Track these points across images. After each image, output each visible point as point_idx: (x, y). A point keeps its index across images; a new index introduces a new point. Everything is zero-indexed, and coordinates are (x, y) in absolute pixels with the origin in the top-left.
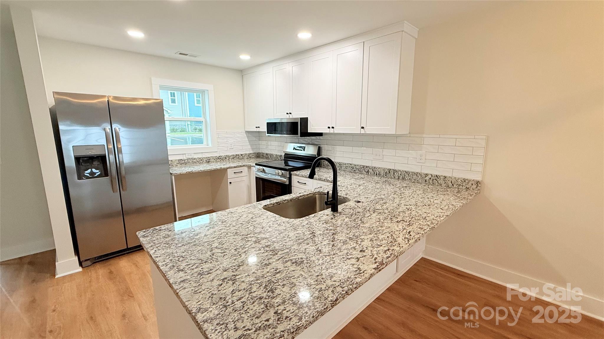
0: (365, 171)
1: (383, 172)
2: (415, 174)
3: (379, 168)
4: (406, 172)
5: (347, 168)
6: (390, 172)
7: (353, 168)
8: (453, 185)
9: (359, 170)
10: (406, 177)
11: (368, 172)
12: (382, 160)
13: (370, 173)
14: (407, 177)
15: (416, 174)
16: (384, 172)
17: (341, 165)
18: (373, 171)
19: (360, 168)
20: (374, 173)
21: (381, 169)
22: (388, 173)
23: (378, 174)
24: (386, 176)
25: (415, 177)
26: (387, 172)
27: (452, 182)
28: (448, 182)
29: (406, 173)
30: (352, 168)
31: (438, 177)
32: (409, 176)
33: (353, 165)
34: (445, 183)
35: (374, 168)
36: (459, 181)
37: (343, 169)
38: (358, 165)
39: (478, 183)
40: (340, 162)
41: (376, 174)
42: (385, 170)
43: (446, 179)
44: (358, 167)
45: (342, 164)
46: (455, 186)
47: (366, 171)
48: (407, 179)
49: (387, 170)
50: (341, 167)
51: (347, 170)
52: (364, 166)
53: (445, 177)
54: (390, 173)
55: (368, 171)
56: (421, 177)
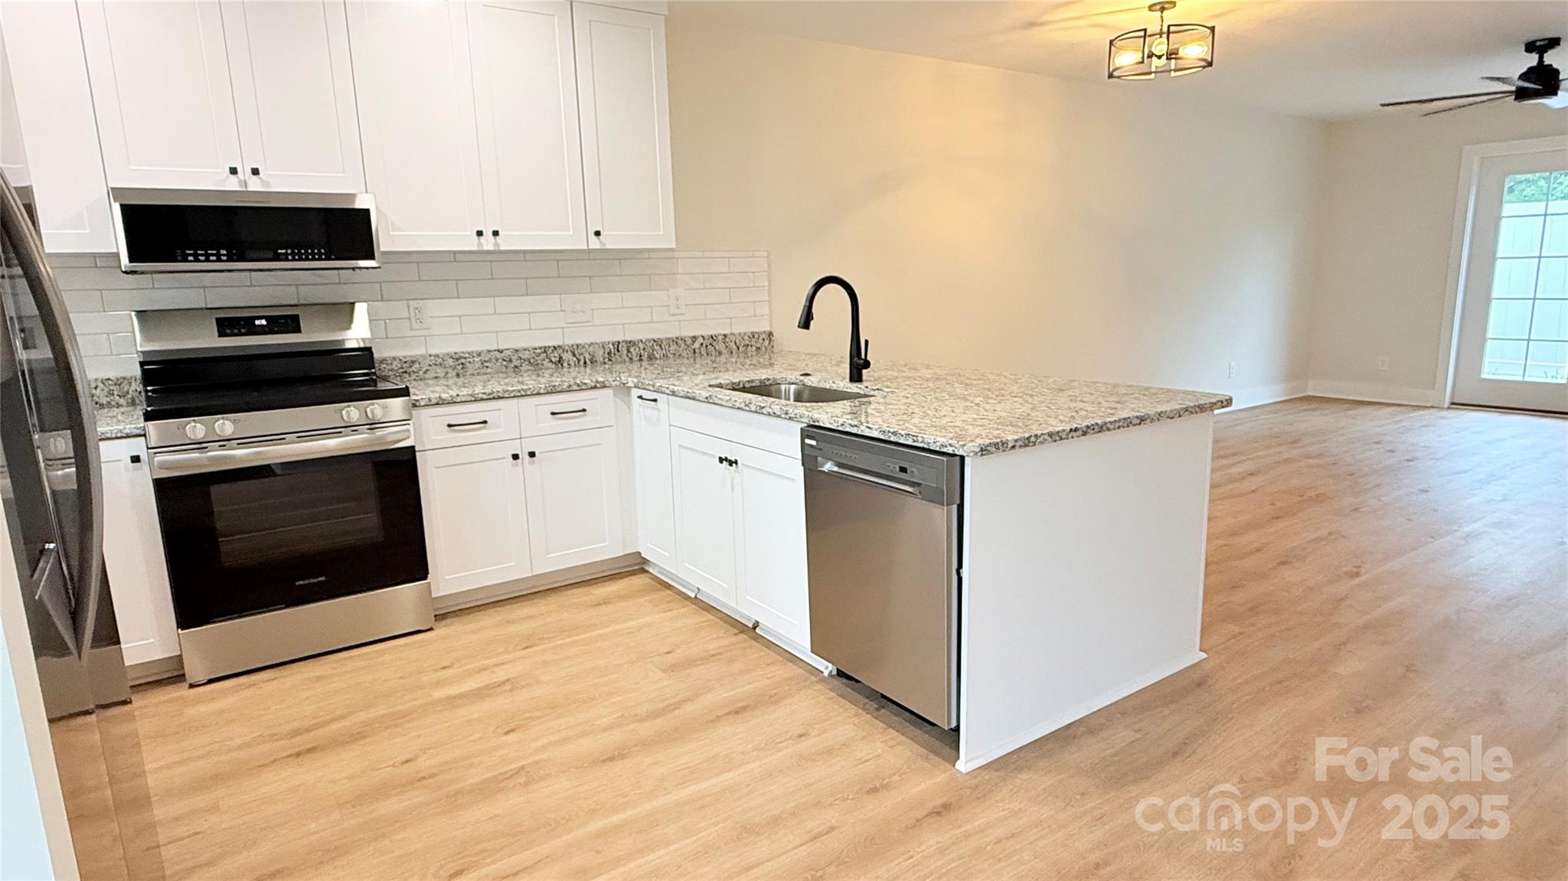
0: (551, 361)
1: (601, 353)
2: (673, 341)
3: (590, 346)
4: (655, 341)
5: (486, 364)
6: (620, 349)
7: (511, 361)
8: (738, 348)
9: (532, 361)
10: (655, 353)
11: (559, 362)
12: (591, 324)
13: (565, 364)
14: (659, 352)
15: (676, 341)
16: (604, 353)
17: (463, 361)
18: (574, 355)
19: (534, 355)
20: (579, 360)
21: (597, 346)
22: (615, 354)
23: (588, 362)
24: (610, 362)
25: (673, 347)
26: (612, 350)
27: (735, 344)
28: (730, 343)
29: (655, 344)
30: (505, 363)
31: (715, 338)
32: (662, 349)
33: (508, 352)
34: (727, 347)
35: (574, 350)
36: (746, 337)
37: (470, 371)
38: (525, 350)
39: (770, 334)
40: (456, 351)
41: (585, 363)
42: (606, 347)
43: (727, 339)
44: (526, 355)
45: (467, 355)
46: (741, 348)
47: (553, 359)
48: (658, 357)
49: (611, 346)
50: (463, 368)
51: (489, 370)
52: (545, 349)
53: (725, 336)
54: (618, 351)
55: (561, 358)
56: (686, 345)
